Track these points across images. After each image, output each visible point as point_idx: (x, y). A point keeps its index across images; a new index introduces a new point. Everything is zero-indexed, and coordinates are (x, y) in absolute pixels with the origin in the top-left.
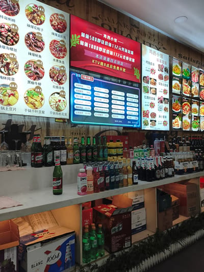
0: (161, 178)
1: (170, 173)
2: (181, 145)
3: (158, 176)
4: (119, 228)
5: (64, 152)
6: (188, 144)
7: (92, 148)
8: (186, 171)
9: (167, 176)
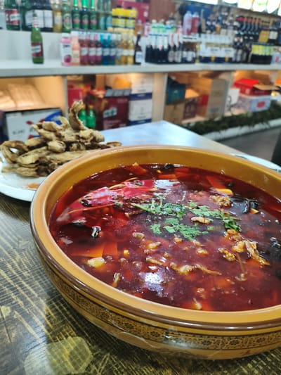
0: (174, 63)
1: (190, 59)
2: (225, 27)
3: (171, 59)
4: (113, 112)
5: (48, 13)
6: (235, 28)
7: (89, 14)
8: (213, 59)
9: (184, 61)
